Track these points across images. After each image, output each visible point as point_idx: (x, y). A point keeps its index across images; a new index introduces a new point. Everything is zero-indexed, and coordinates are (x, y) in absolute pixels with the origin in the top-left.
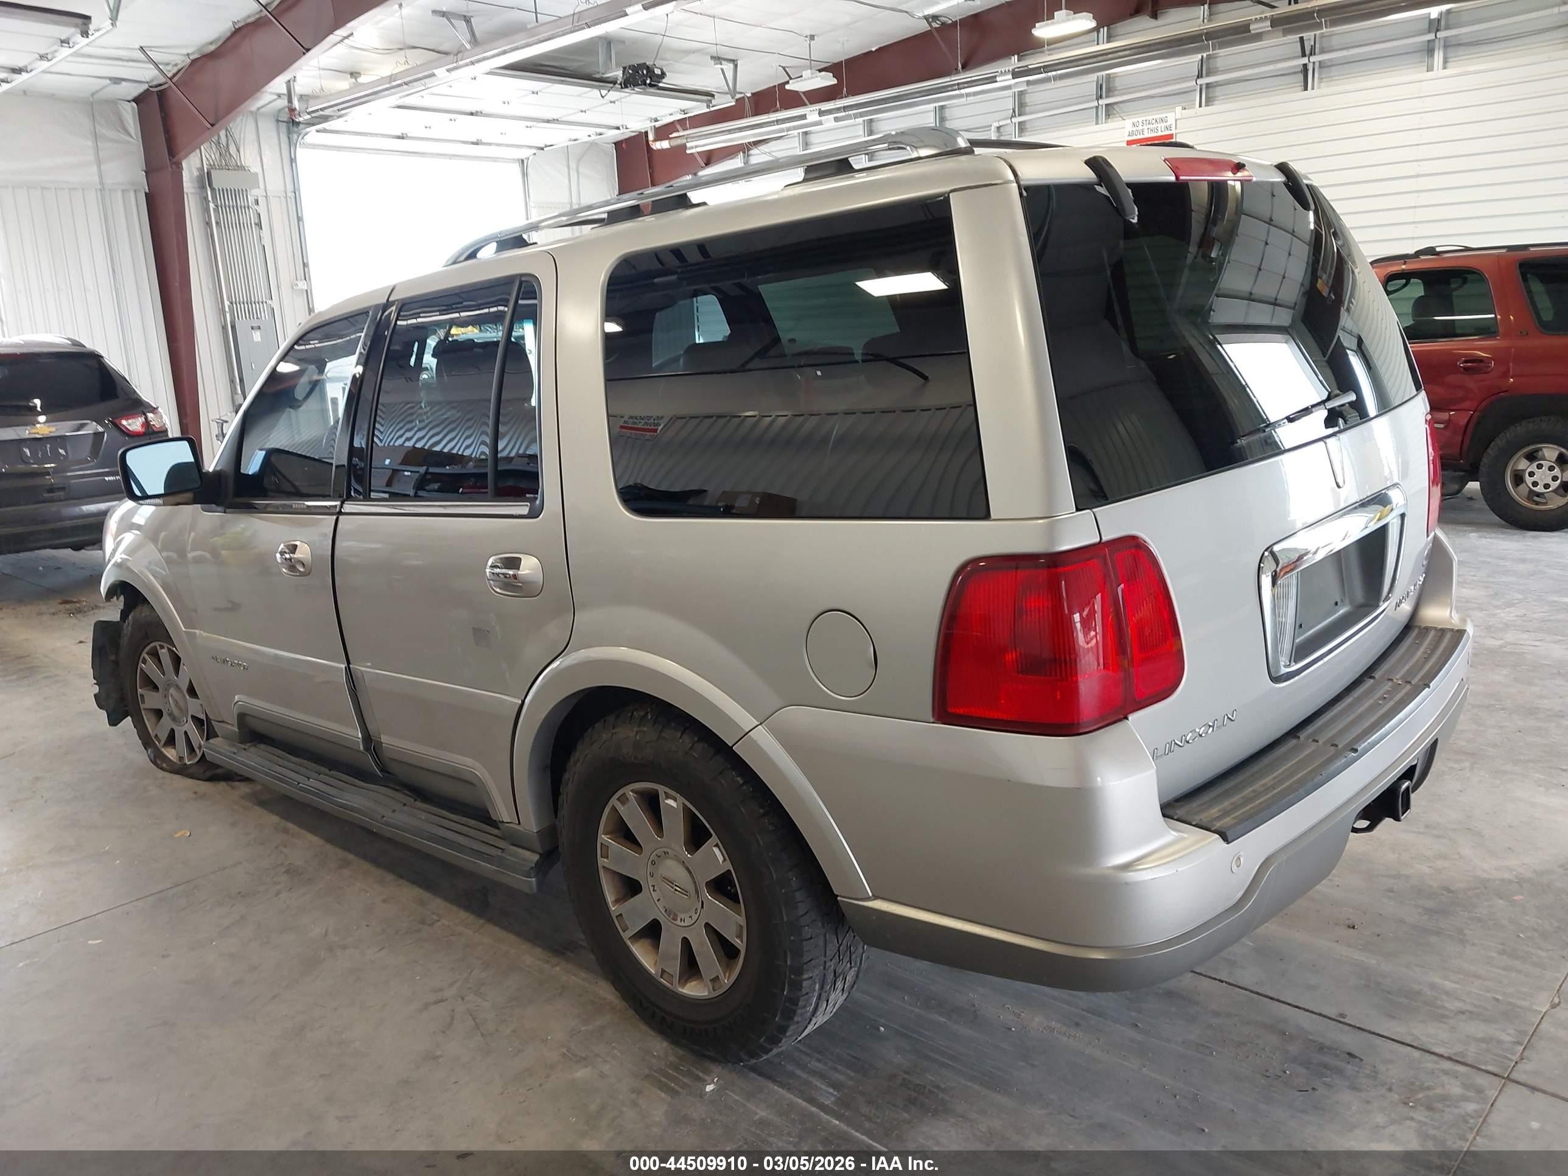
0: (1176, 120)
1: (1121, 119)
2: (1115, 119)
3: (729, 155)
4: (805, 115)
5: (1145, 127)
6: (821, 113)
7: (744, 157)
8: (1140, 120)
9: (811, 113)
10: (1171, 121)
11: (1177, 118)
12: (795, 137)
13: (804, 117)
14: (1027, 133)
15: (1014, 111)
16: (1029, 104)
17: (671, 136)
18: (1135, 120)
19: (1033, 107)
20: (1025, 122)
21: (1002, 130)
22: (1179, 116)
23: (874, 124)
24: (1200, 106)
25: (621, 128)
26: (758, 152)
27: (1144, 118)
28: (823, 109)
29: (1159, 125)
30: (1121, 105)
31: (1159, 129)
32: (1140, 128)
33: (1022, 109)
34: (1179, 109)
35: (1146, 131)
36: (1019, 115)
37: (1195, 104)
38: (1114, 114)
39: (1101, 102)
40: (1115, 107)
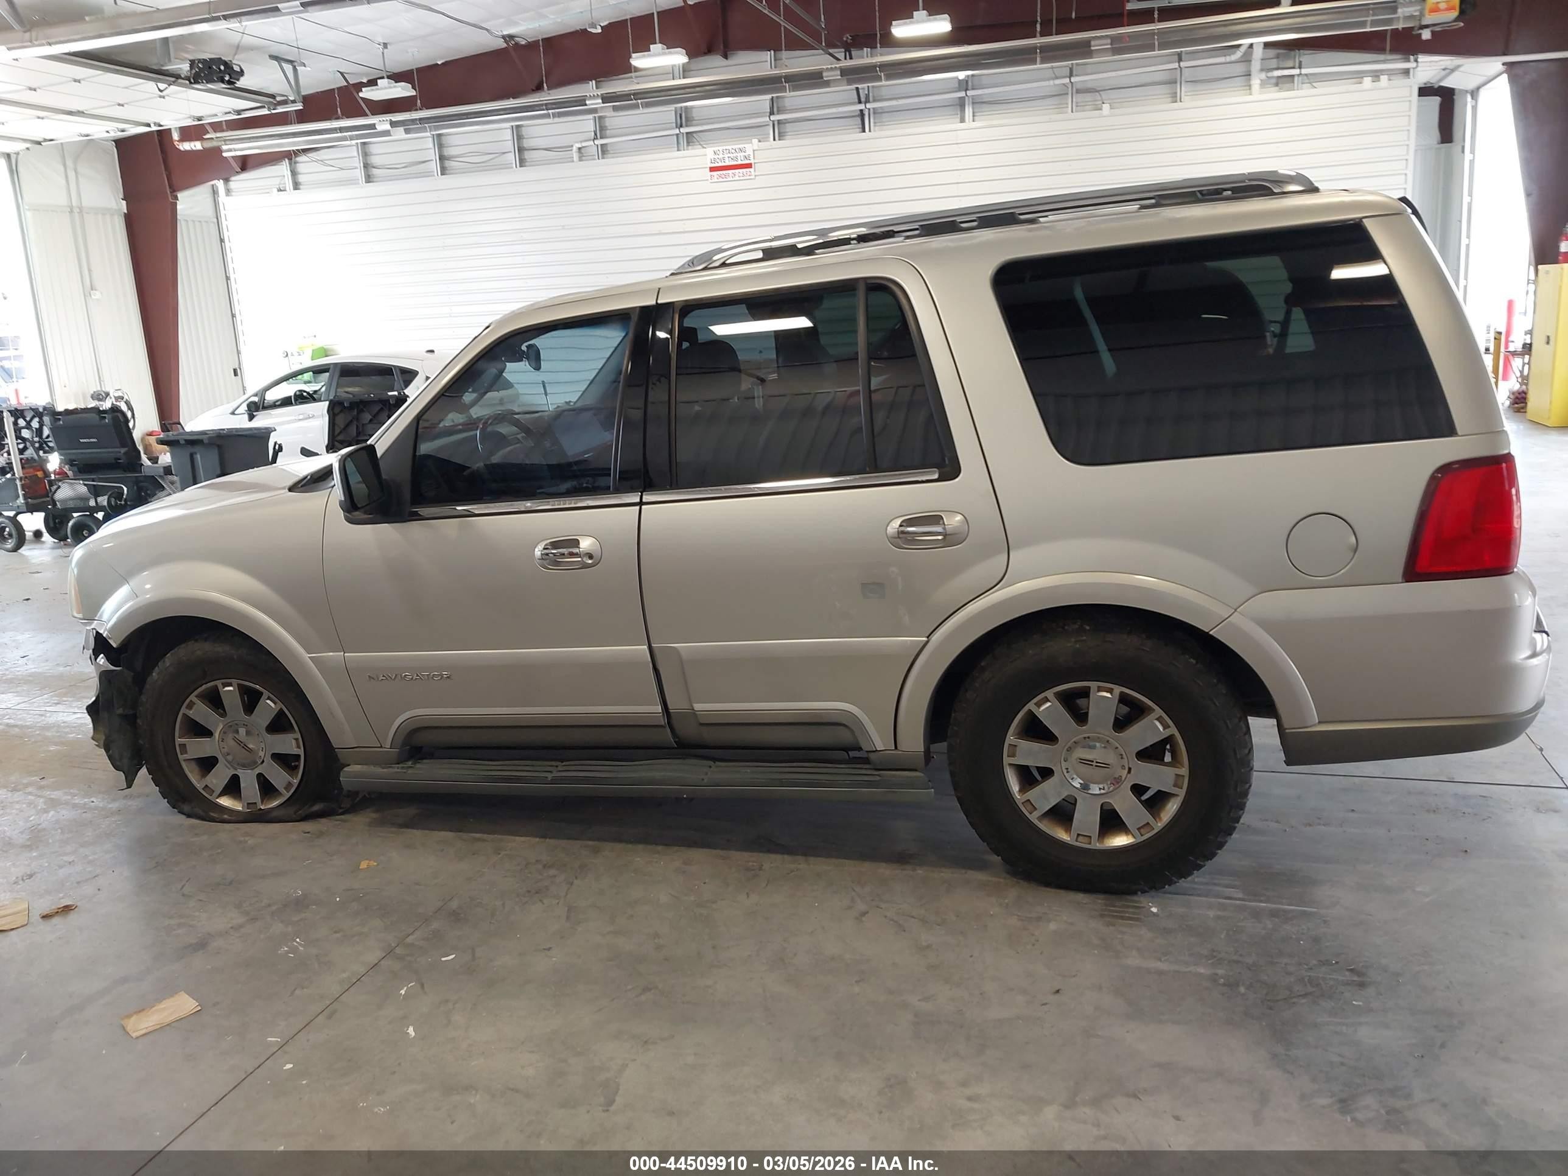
0: (754, 151)
1: (700, 146)
2: (695, 147)
3: (273, 161)
4: (374, 125)
5: (726, 156)
6: (393, 124)
7: (290, 164)
8: (721, 148)
9: (382, 123)
10: (749, 152)
11: (755, 149)
12: (353, 146)
13: (373, 126)
14: (609, 155)
15: (596, 134)
16: (609, 128)
17: (205, 137)
18: (716, 149)
19: (612, 131)
20: (606, 144)
21: (583, 151)
22: (756, 148)
23: (443, 138)
24: (774, 140)
25: (152, 125)
26: (307, 159)
27: (724, 148)
28: (393, 120)
29: (738, 155)
30: (698, 134)
31: (739, 158)
32: (721, 156)
33: (603, 132)
34: (755, 141)
35: (727, 159)
36: (601, 138)
37: (769, 137)
38: (693, 142)
39: (682, 130)
40: (694, 135)
